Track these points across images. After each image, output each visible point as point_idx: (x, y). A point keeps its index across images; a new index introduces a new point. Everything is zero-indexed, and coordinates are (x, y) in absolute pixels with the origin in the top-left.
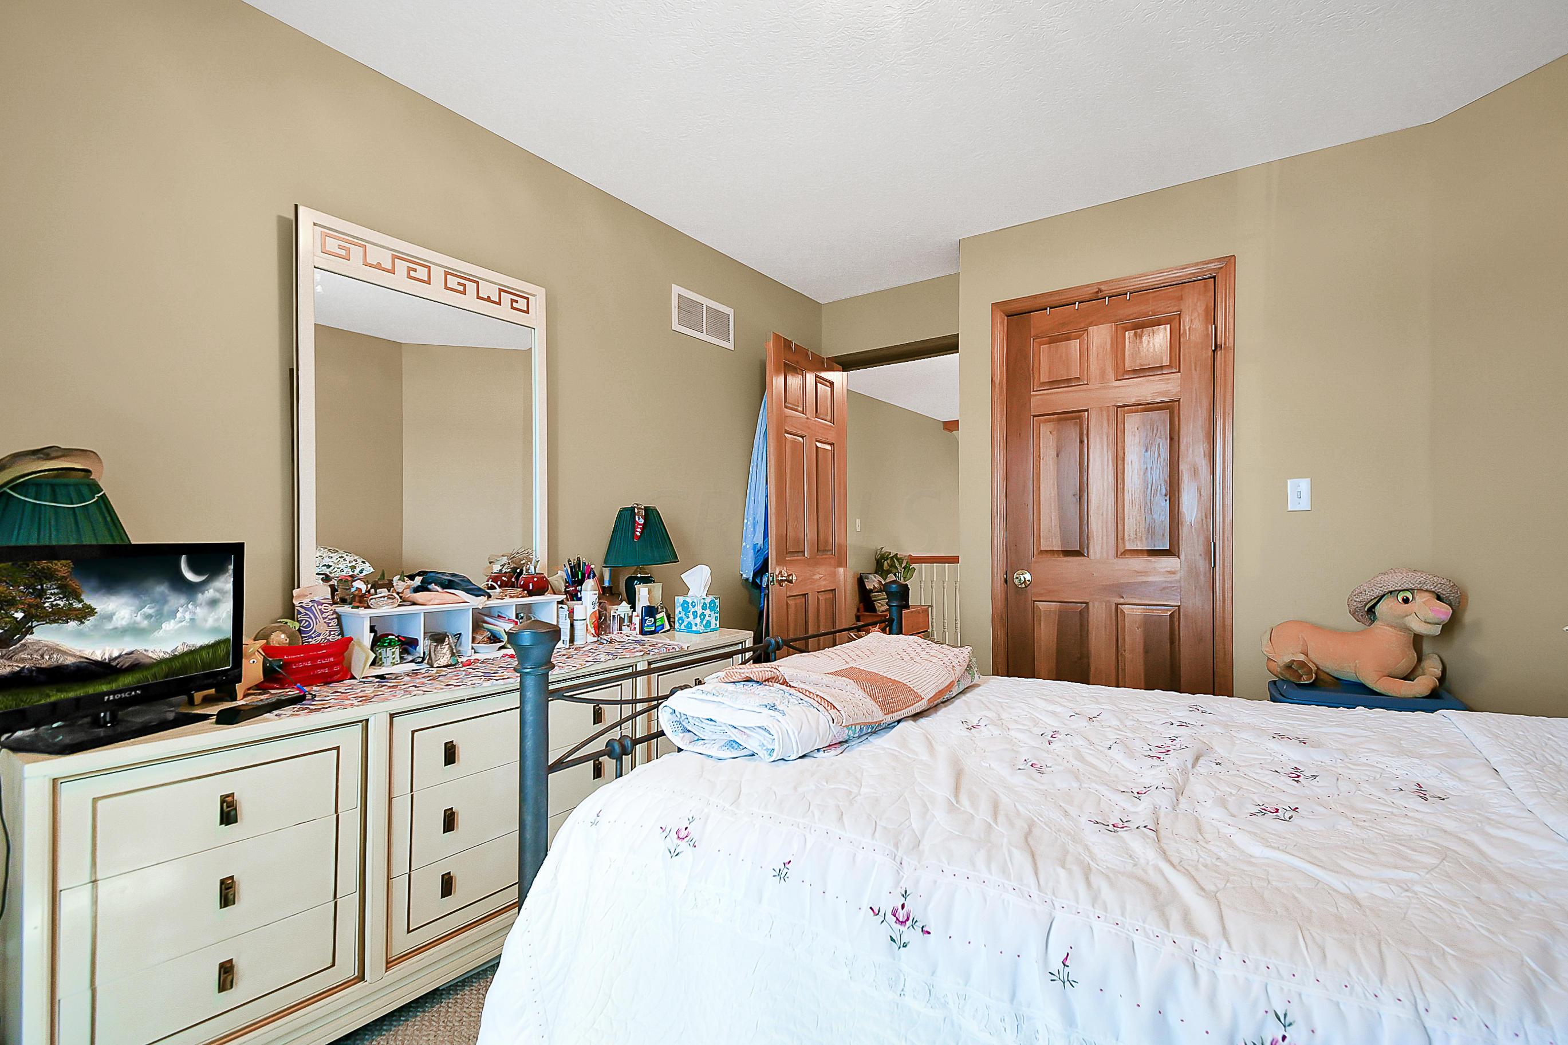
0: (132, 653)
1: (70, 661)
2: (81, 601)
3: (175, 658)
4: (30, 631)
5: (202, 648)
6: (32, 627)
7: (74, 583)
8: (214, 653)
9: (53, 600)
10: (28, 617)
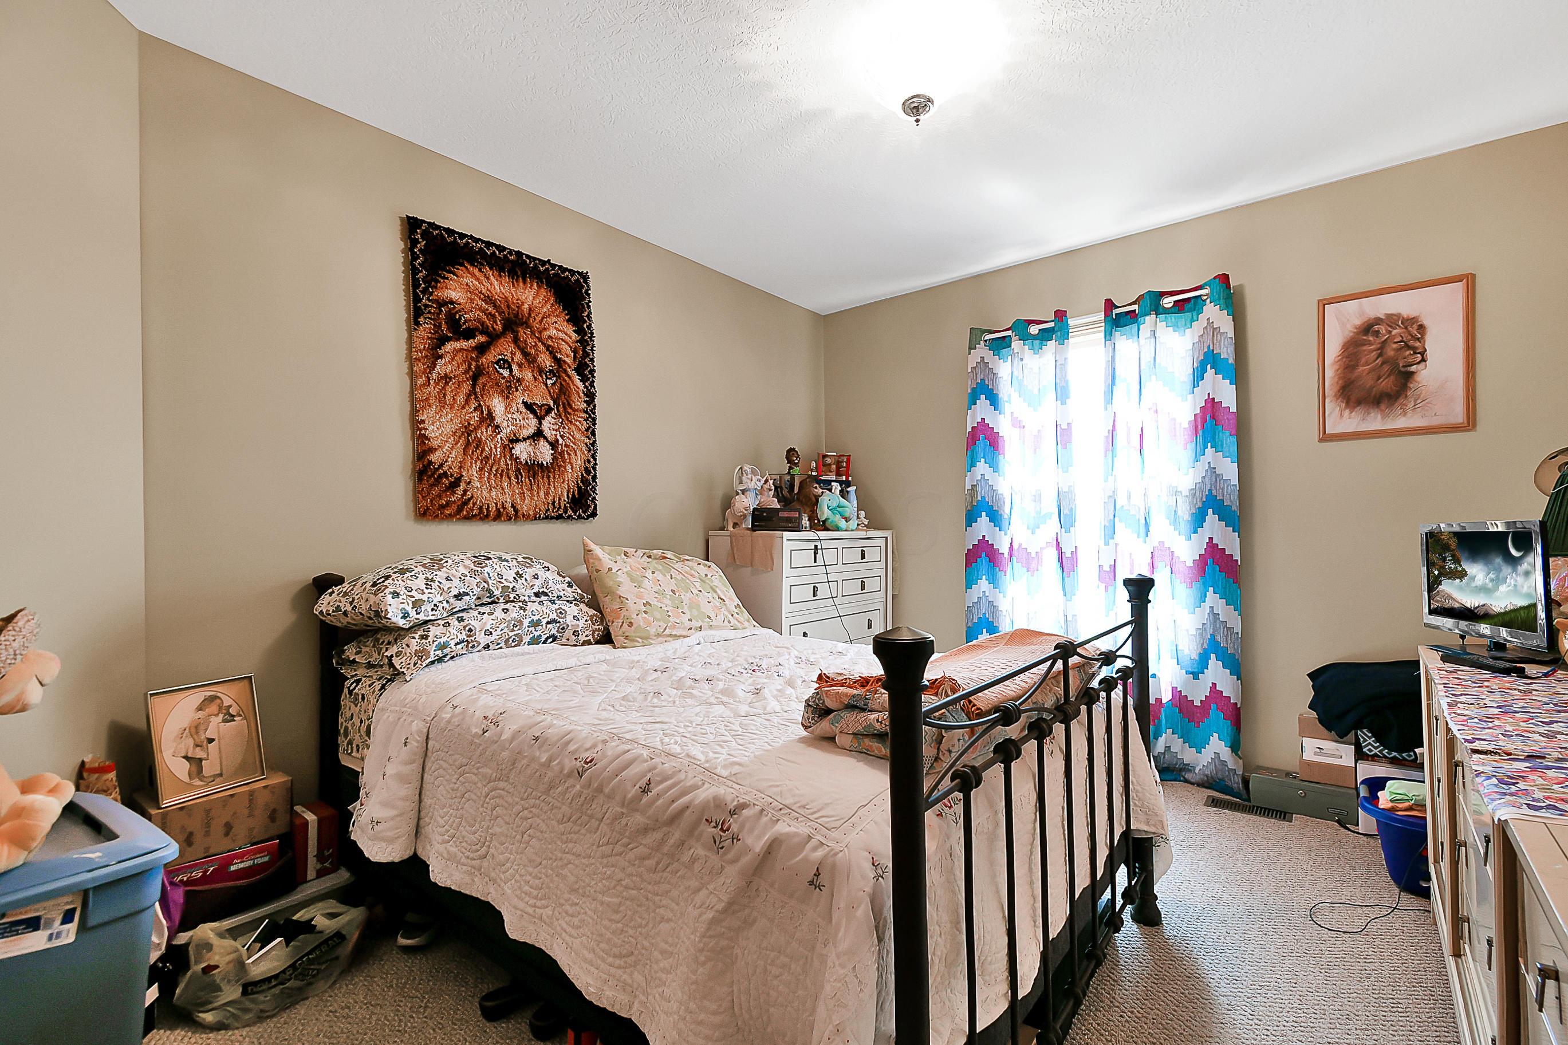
0: (1484, 605)
1: (1457, 605)
2: (1461, 566)
3: (1506, 613)
4: (1440, 583)
5: (1521, 608)
6: (1441, 581)
7: (1458, 554)
8: (1528, 613)
9: (1450, 565)
10: (1440, 574)
